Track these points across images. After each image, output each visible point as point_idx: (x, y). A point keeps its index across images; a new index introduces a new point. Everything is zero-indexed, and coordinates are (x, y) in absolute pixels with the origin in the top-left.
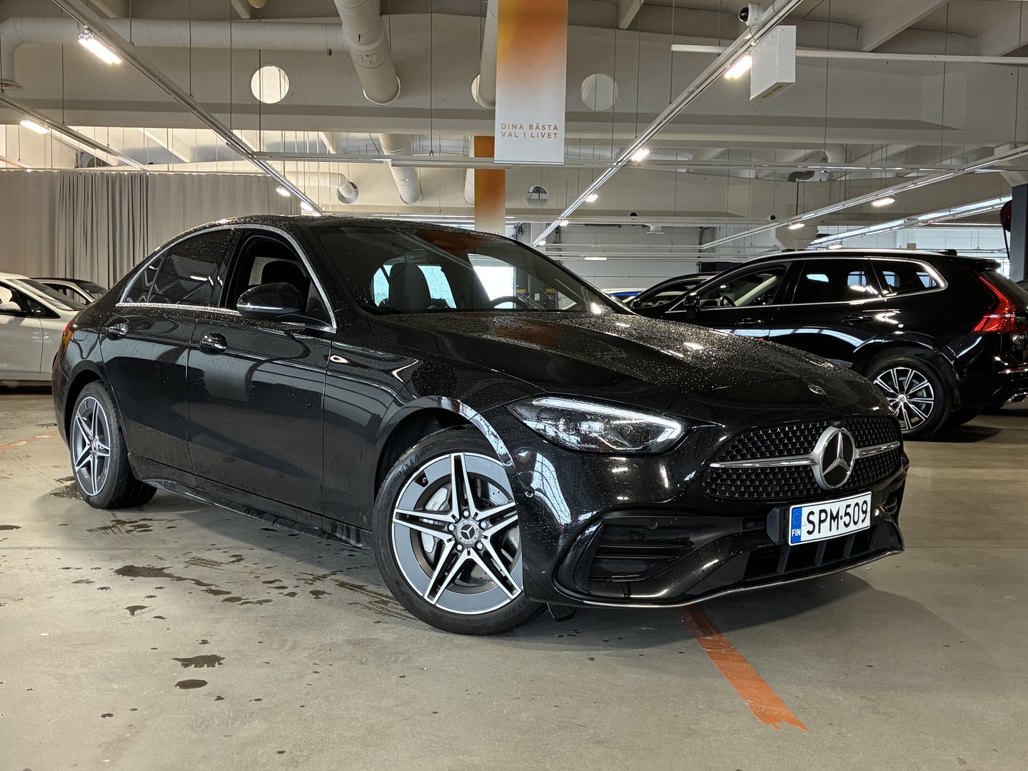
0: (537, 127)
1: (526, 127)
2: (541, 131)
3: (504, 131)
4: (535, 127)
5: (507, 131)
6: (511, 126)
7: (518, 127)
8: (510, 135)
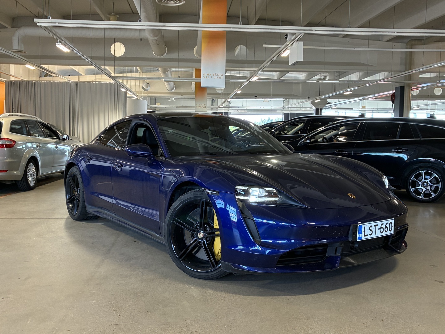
0: (216, 75)
1: (212, 74)
2: (217, 76)
3: (204, 76)
4: (215, 75)
5: (205, 76)
6: (207, 74)
7: (209, 75)
8: (206, 77)
